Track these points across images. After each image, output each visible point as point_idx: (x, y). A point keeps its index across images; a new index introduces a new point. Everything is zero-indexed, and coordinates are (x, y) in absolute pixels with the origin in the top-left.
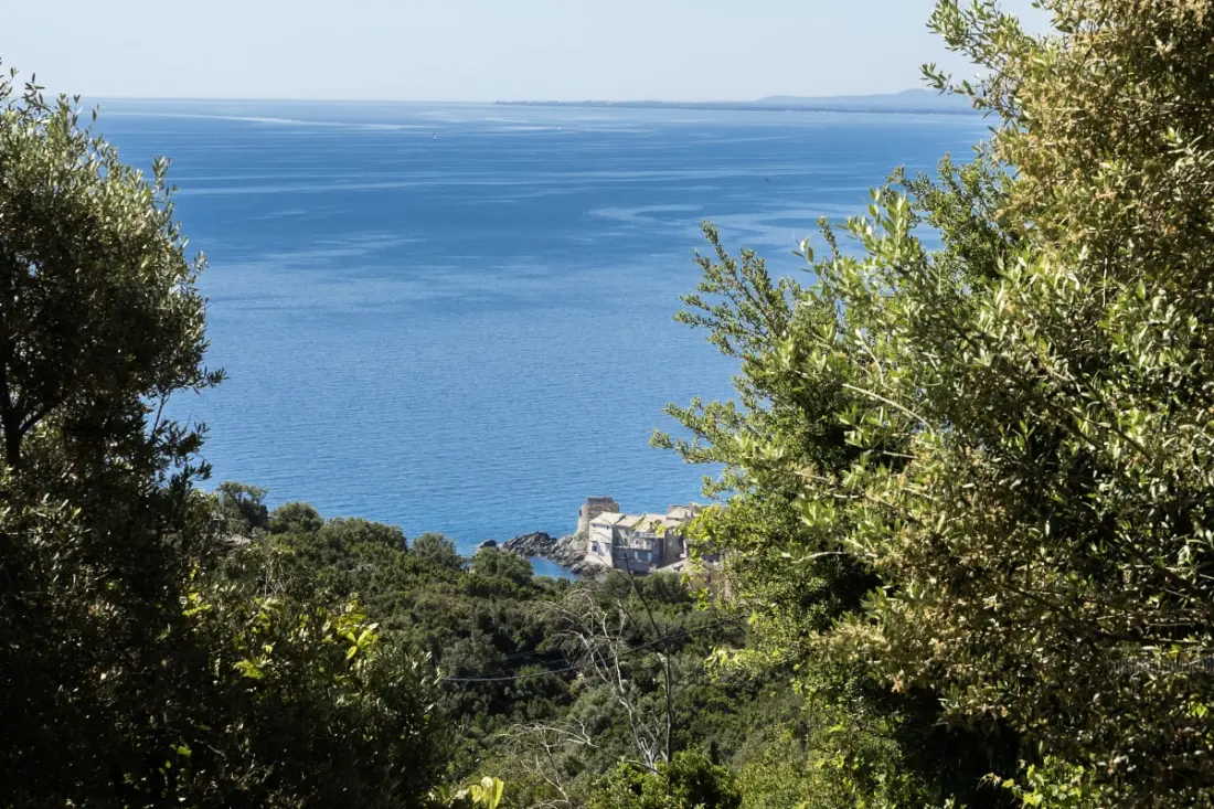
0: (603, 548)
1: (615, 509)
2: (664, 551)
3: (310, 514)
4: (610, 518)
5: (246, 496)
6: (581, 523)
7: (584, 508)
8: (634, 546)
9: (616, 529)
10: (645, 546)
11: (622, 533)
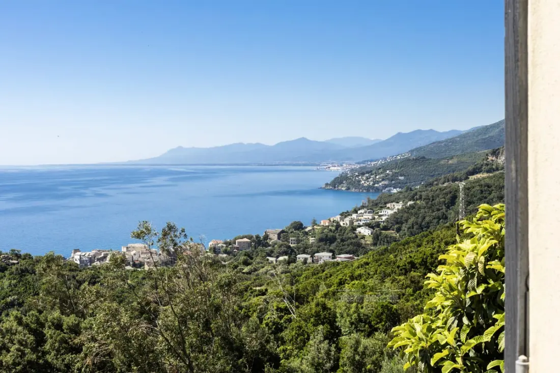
0: (77, 260)
1: (80, 251)
2: (91, 260)
3: (30, 255)
4: (79, 253)
5: (16, 252)
6: (72, 255)
7: (73, 251)
8: (84, 259)
9: (80, 255)
10: (87, 259)
11: (82, 257)
